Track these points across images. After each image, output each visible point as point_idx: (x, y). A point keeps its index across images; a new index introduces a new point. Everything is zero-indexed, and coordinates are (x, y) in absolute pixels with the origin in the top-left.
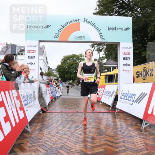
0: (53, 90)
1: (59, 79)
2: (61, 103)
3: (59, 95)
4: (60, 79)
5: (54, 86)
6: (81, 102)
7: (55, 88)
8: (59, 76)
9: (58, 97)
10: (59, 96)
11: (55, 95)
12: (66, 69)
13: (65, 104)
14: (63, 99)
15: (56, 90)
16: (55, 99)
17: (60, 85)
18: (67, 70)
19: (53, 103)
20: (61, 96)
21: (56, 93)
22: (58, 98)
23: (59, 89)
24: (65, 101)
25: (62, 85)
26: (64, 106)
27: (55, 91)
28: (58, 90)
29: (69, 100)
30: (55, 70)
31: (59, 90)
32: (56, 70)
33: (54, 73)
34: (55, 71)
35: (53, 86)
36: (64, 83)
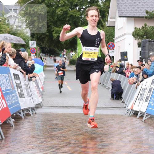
0: (9, 88)
1: (31, 43)
2: (38, 133)
3: (33, 105)
4: (33, 44)
5: (12, 71)
6: (111, 130)
7: (17, 77)
8: (29, 34)
9: (27, 110)
10: (33, 109)
11: (18, 102)
12: (58, 7)
13: (53, 137)
14: (48, 119)
15: (19, 86)
16: (17, 118)
17: (36, 65)
18: (59, 11)
19: (12, 131)
20: (38, 106)
21: (21, 95)
22: (28, 115)
23: (30, 79)
24: (54, 127)
25: (41, 67)
26: (52, 142)
27: (18, 91)
28: (26, 85)
29: (69, 124)
30: (15, 10)
31: (32, 84)
32: (18, 8)
33: (11, 22)
34: (12, 13)
35: (8, 72)
36: (48, 61)
